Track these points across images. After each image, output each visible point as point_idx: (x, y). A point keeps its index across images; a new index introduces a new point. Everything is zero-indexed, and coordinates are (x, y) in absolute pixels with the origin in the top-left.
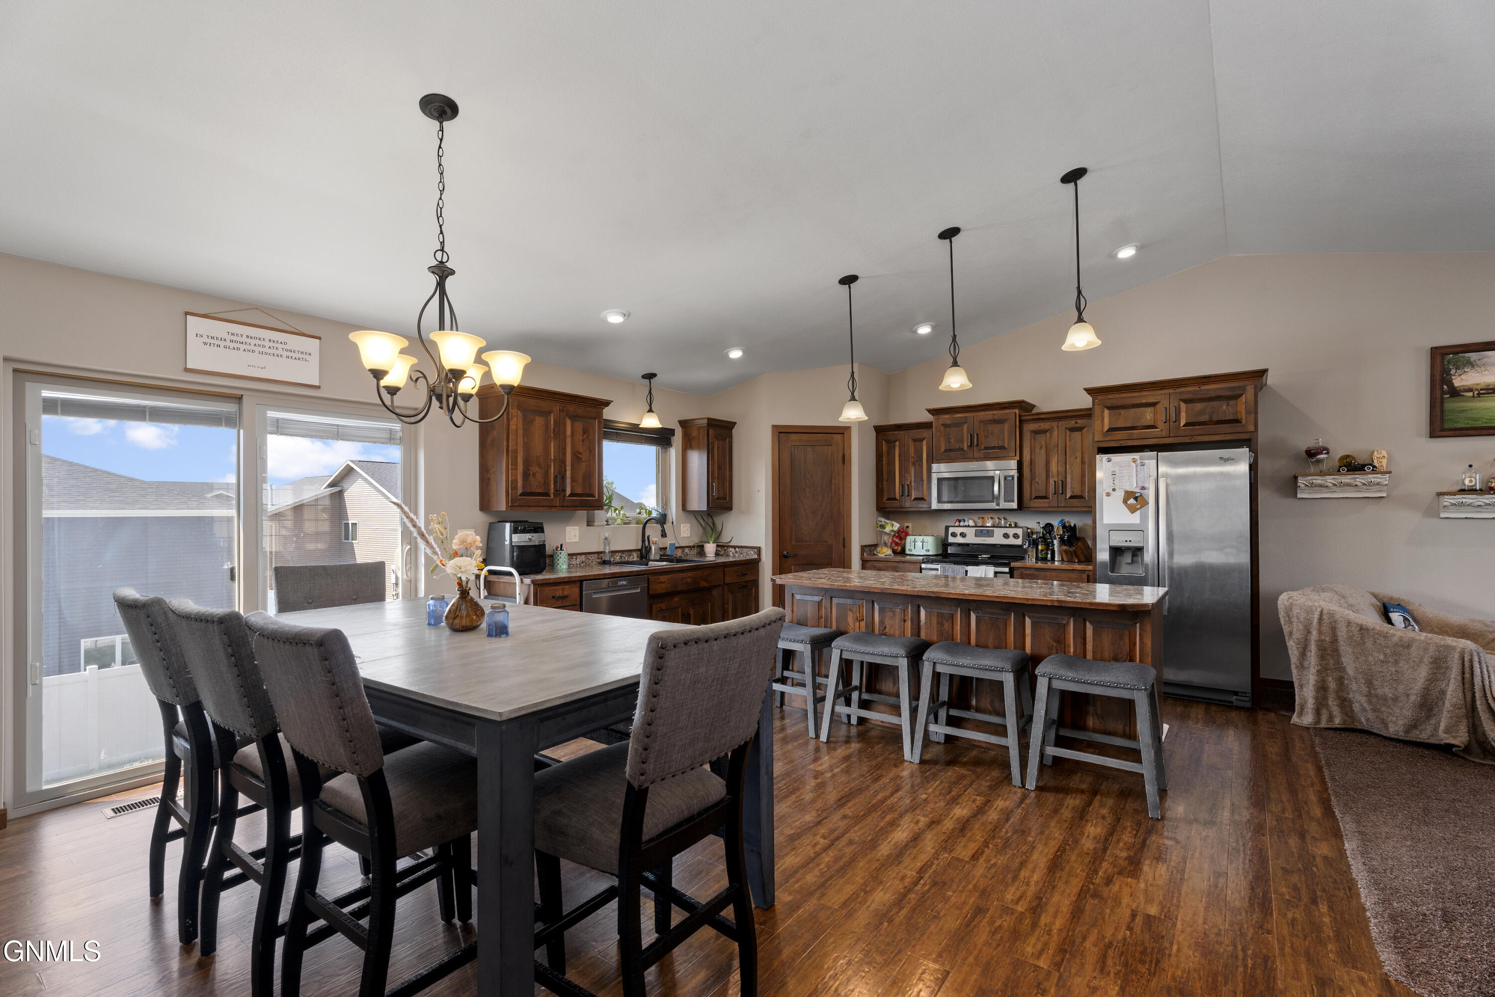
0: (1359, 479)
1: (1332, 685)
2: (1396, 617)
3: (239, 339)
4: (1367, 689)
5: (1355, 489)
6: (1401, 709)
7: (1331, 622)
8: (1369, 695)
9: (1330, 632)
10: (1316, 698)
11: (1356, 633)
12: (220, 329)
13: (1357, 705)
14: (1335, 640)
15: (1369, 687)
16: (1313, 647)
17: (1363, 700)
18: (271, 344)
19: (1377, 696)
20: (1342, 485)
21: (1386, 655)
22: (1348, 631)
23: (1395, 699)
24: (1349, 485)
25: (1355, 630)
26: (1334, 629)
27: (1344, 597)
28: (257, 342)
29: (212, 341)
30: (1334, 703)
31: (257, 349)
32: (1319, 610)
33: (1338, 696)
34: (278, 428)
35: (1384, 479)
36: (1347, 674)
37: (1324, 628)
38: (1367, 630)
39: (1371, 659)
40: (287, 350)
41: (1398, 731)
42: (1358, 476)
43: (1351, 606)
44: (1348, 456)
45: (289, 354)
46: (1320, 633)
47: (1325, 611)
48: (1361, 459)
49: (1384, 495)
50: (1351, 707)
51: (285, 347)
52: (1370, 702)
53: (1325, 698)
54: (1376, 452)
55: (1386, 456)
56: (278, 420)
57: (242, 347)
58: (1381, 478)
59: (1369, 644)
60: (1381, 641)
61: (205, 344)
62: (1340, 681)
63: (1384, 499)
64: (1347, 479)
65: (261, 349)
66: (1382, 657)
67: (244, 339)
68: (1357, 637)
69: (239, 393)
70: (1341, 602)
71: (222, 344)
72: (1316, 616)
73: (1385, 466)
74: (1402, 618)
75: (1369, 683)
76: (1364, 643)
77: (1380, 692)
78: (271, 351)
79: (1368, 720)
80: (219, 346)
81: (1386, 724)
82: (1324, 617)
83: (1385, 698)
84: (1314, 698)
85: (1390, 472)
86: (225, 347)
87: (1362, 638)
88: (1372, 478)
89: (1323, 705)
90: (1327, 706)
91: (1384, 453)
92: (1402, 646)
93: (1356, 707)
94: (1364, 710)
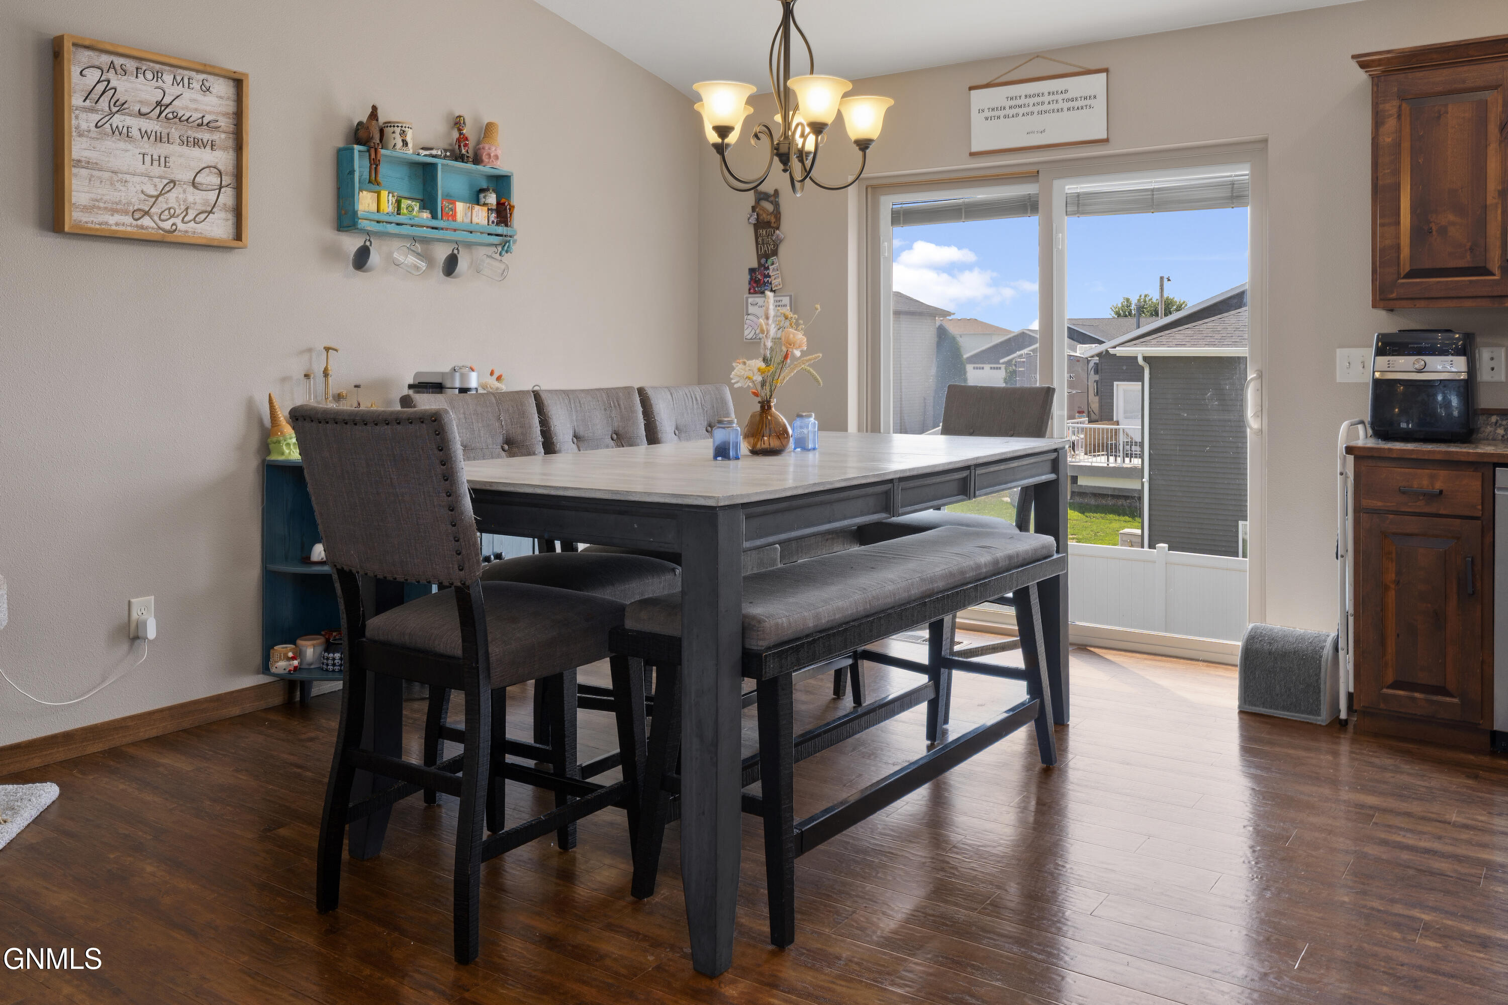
3: (1019, 102)
12: (997, 96)
18: (1052, 97)
28: (1036, 100)
29: (994, 113)
31: (1036, 109)
34: (1078, 206)
40: (1068, 100)
45: (1071, 104)
51: (1065, 96)
56: (1078, 195)
57: (1021, 111)
61: (987, 119)
65: (1040, 108)
67: (1023, 101)
69: (1035, 168)
71: (1002, 113)
78: (1051, 107)
80: (999, 117)
86: (1005, 117)
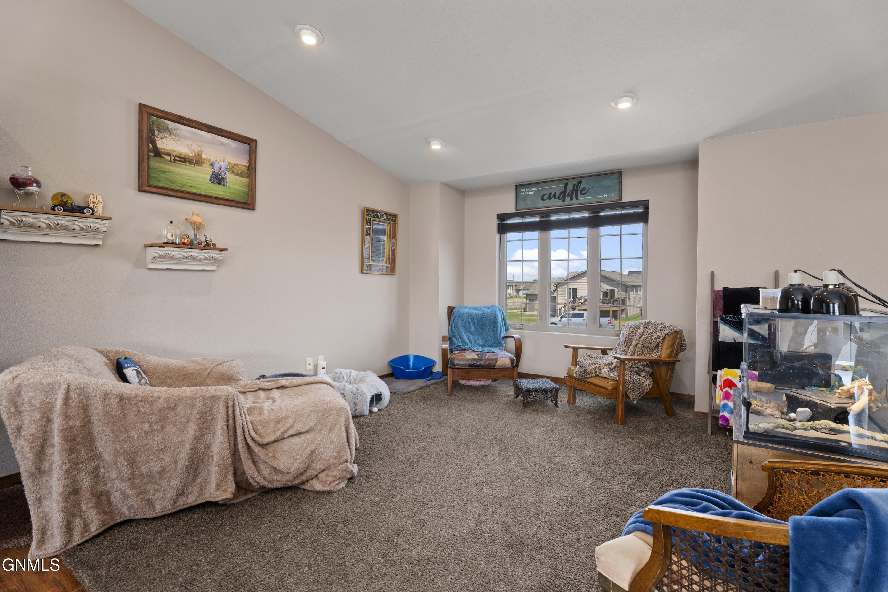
0: (78, 222)
1: (85, 482)
2: (130, 372)
4: (130, 471)
5: (70, 233)
6: (169, 481)
7: (81, 399)
8: (132, 479)
9: (81, 413)
10: (66, 510)
11: (114, 406)
13: (117, 495)
14: (87, 422)
15: (132, 468)
16: (57, 439)
17: (125, 486)
19: (141, 475)
20: (58, 228)
21: (150, 424)
22: (105, 407)
23: (162, 472)
24: (65, 228)
25: (113, 402)
26: (85, 408)
27: (80, 362)
30: (90, 505)
32: (64, 387)
33: (93, 494)
35: (103, 226)
36: (103, 461)
37: (72, 411)
38: (129, 399)
39: (133, 433)
41: (165, 507)
42: (76, 219)
43: (90, 370)
44: (63, 195)
46: (67, 417)
47: (73, 387)
48: (78, 201)
49: (100, 243)
50: (109, 500)
52: (133, 485)
53: (77, 504)
54: (91, 196)
55: (101, 201)
58: (100, 224)
59: (131, 417)
60: (146, 408)
62: (95, 473)
63: (98, 249)
64: (64, 221)
66: (146, 427)
68: (117, 412)
70: (80, 368)
72: (60, 396)
73: (100, 212)
74: (135, 372)
75: (132, 463)
76: (125, 416)
77: (144, 469)
79: (130, 508)
81: (152, 503)
82: (72, 394)
83: (151, 475)
84: (63, 511)
85: (109, 219)
87: (123, 410)
88: (90, 222)
89: (74, 515)
90: (79, 513)
91: (99, 198)
92: (169, 408)
93: (116, 498)
94: (126, 497)
